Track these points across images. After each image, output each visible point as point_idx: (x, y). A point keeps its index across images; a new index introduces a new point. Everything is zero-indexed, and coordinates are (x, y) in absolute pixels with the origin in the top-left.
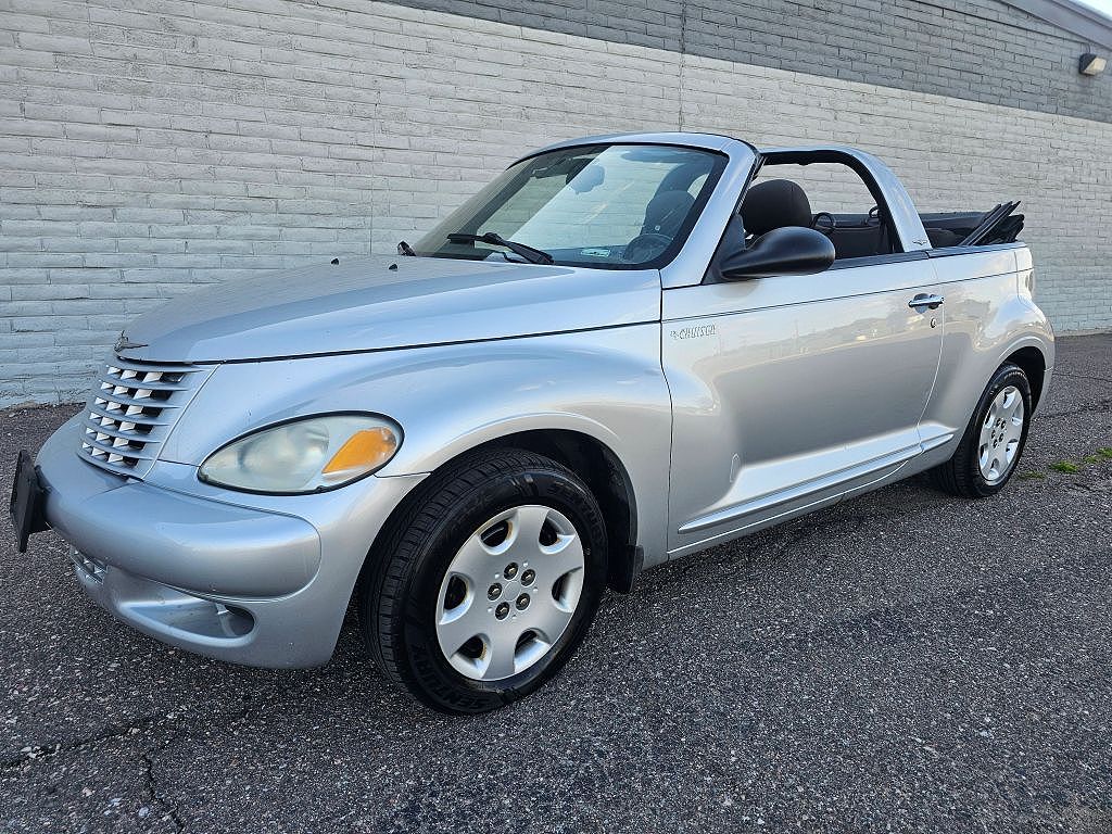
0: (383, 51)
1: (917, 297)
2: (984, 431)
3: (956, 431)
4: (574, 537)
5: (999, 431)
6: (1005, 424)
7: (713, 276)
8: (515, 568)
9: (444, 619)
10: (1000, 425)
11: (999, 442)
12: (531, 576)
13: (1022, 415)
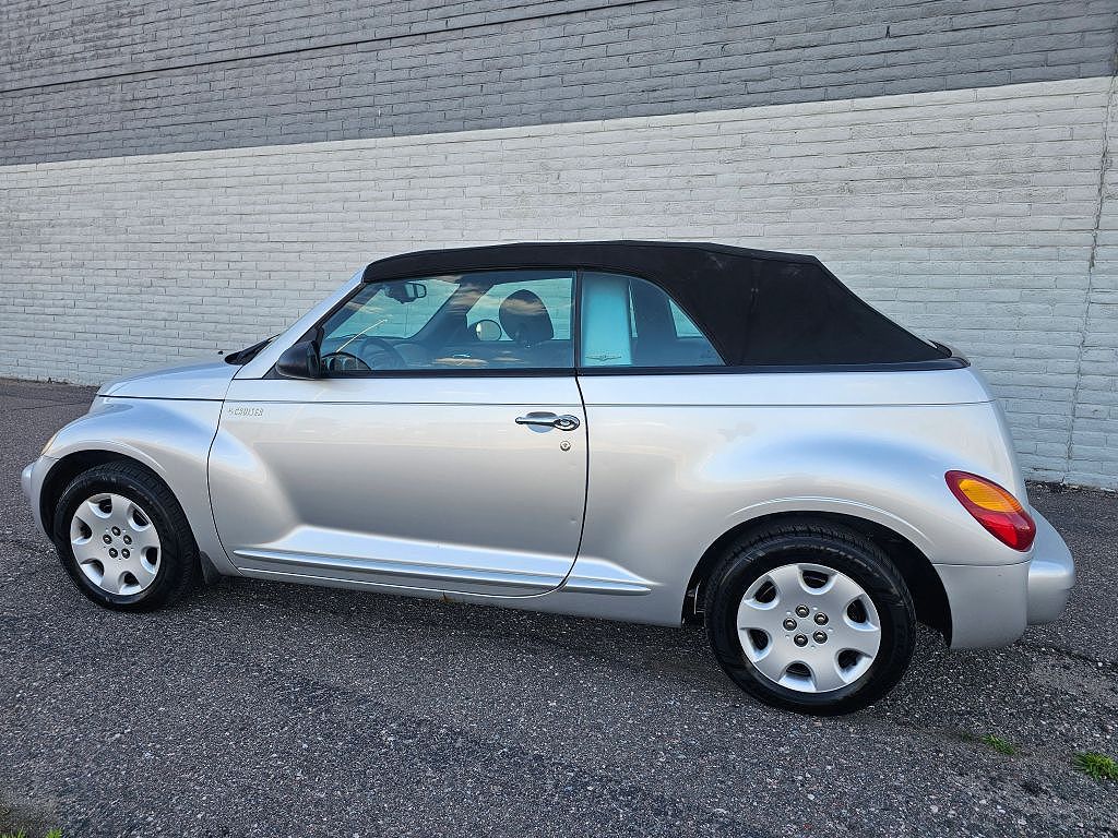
0: (700, 153)
1: (533, 415)
2: (749, 610)
3: (656, 587)
4: (150, 526)
5: (807, 625)
6: (826, 620)
7: (273, 374)
8: (118, 530)
9: (76, 540)
10: (811, 617)
11: (811, 641)
12: (128, 540)
13: (873, 618)
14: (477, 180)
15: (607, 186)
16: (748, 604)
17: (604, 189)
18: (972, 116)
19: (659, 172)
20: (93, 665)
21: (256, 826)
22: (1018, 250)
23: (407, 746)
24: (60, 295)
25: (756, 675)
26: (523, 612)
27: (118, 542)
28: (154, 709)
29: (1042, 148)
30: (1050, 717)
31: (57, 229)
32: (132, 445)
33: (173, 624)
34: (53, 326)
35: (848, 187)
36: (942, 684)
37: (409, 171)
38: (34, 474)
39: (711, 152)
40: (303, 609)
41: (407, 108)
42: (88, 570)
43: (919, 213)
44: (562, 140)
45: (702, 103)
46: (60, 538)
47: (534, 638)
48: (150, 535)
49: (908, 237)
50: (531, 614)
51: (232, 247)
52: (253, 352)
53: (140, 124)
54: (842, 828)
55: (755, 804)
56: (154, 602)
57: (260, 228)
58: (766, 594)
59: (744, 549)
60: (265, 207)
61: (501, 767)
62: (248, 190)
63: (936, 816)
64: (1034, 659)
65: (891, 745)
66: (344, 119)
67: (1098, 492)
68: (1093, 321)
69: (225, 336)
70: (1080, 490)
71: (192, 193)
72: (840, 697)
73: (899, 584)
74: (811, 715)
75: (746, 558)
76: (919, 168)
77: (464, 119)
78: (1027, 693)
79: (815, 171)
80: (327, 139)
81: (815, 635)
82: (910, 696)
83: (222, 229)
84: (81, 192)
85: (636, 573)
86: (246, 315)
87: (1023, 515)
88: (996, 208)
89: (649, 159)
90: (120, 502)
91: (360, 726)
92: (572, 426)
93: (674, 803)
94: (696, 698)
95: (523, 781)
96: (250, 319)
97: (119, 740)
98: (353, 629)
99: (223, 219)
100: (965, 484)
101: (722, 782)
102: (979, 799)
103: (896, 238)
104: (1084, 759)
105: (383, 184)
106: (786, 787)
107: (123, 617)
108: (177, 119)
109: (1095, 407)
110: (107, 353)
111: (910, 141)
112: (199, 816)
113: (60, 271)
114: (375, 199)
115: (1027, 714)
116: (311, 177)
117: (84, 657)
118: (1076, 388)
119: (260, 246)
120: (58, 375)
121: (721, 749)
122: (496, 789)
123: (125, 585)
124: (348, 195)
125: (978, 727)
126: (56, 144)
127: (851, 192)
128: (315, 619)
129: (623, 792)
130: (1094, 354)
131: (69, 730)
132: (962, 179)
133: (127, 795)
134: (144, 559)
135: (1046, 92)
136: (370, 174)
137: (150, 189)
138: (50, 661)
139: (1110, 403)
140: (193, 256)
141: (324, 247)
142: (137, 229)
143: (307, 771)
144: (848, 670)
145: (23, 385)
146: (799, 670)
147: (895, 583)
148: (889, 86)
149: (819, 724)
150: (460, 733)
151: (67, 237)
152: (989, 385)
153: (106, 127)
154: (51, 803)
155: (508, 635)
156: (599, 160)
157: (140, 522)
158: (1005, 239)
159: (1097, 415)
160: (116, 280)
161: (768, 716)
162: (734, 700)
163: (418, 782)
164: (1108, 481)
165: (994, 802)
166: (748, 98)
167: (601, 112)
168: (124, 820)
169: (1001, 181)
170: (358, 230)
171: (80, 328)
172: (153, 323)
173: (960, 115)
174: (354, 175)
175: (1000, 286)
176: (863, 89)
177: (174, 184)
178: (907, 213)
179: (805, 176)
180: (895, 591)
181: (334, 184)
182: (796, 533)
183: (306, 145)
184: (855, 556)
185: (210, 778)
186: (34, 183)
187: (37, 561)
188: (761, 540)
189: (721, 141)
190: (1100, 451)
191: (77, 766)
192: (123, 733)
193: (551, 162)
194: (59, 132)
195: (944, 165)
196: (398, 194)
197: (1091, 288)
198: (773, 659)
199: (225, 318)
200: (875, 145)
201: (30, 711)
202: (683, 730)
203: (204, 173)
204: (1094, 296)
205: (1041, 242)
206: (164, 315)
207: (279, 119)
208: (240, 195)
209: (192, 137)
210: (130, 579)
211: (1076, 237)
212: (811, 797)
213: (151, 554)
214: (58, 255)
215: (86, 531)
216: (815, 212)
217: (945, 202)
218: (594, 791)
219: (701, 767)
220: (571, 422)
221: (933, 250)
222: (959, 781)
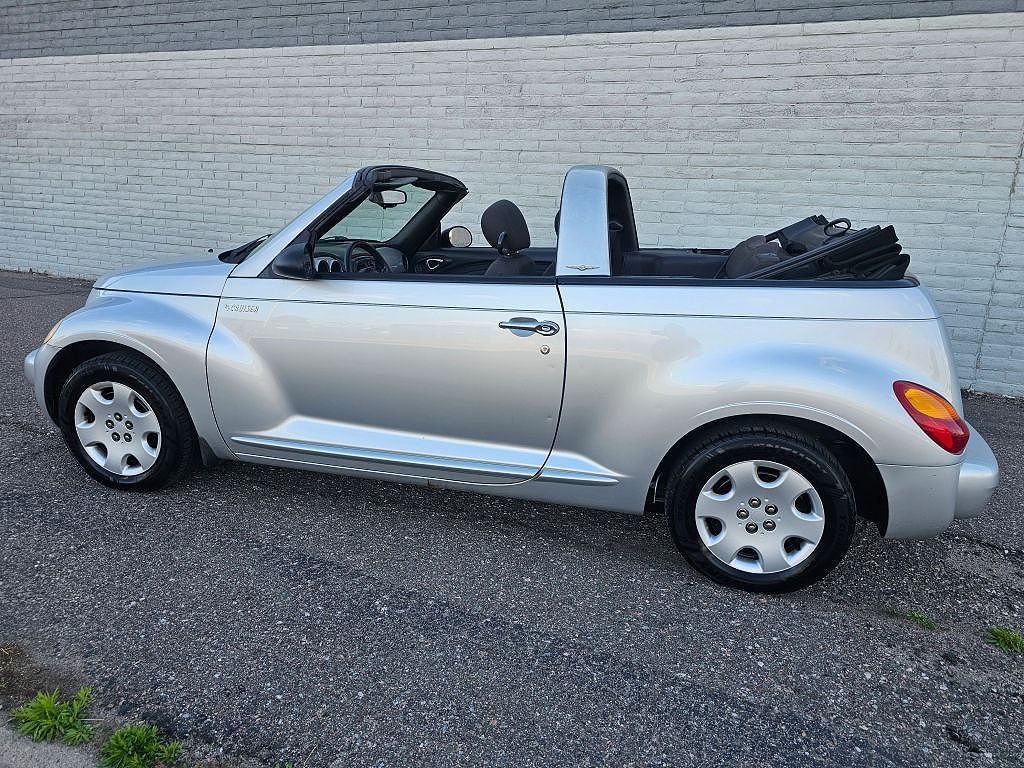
0: (658, 71)
1: (514, 320)
2: (707, 501)
3: (623, 478)
4: (151, 413)
5: (758, 514)
6: (776, 510)
7: (268, 273)
8: (120, 416)
9: (80, 425)
10: (762, 508)
11: (761, 529)
12: (130, 425)
13: (819, 510)
14: (442, 90)
15: (566, 100)
16: (706, 495)
17: (565, 103)
18: (913, 45)
19: (617, 88)
20: (104, 539)
21: (269, 684)
22: (945, 175)
23: (400, 615)
24: (38, 190)
25: (709, 558)
26: (494, 498)
27: (120, 427)
28: (165, 579)
29: (977, 78)
30: (965, 597)
31: (33, 124)
32: (132, 336)
33: (175, 504)
34: (32, 219)
35: (794, 110)
36: (869, 567)
37: (377, 79)
38: (38, 361)
39: (666, 70)
40: (294, 491)
41: (375, 15)
42: (92, 452)
43: (858, 136)
44: (525, 52)
45: (660, 21)
46: (66, 423)
47: (506, 521)
48: (151, 421)
49: (846, 159)
50: (502, 499)
51: (206, 147)
52: (244, 250)
53: (113, 22)
54: (789, 691)
55: (712, 670)
56: (155, 482)
57: (232, 130)
58: (723, 487)
59: (704, 447)
60: (236, 110)
61: (486, 634)
62: (220, 92)
63: (869, 681)
64: (950, 547)
65: (828, 620)
66: (314, 24)
67: (1001, 398)
68: (1009, 243)
69: (199, 234)
70: (984, 396)
71: (165, 93)
72: (783, 578)
73: (843, 480)
74: (757, 593)
75: (708, 454)
76: (860, 94)
77: (431, 29)
78: (945, 576)
79: (764, 92)
80: (297, 44)
81: (765, 523)
82: (843, 577)
83: (196, 129)
84: (56, 89)
85: (605, 466)
86: (219, 214)
87: (959, 422)
88: (929, 134)
89: (609, 75)
90: (121, 390)
91: (356, 597)
92: (552, 332)
93: (641, 668)
94: (654, 577)
95: (505, 647)
96: (224, 219)
97: (135, 607)
98: (341, 510)
99: (196, 119)
100: (910, 393)
101: (681, 650)
102: (906, 668)
103: (835, 160)
104: (996, 635)
105: (351, 91)
106: (738, 655)
107: (126, 495)
108: (149, 19)
109: (1004, 322)
110: (85, 247)
111: (854, 67)
112: (216, 676)
113: (37, 166)
114: (345, 106)
115: (945, 594)
116: (280, 81)
117: (95, 532)
118: (989, 304)
119: (232, 148)
120: (39, 266)
121: (679, 621)
122: (483, 654)
123: (126, 467)
124: (317, 100)
125: (903, 604)
126: (29, 40)
127: (796, 113)
128: (305, 500)
129: (595, 658)
130: (1007, 274)
131: (87, 598)
132: (901, 105)
133: (148, 657)
134: (145, 443)
135: (984, 24)
136: (341, 81)
137: (124, 88)
138: (62, 534)
139: (1018, 319)
140: (166, 155)
141: (295, 151)
142: (112, 127)
143: (310, 636)
144: (793, 554)
145: (6, 275)
146: (749, 554)
147: (840, 478)
148: (838, 13)
149: (764, 600)
150: (447, 605)
151: (44, 133)
152: (935, 302)
153: (80, 25)
154: (79, 663)
155: (482, 517)
156: (560, 74)
157: (141, 409)
158: (936, 164)
159: (1006, 329)
160: (92, 177)
161: (719, 593)
162: (689, 579)
163: (413, 647)
164: (1010, 389)
165: (919, 670)
166: (704, 18)
167: (562, 27)
168: (148, 679)
169: (937, 109)
170: (326, 135)
171: (59, 222)
172: (129, 219)
173: (903, 44)
174: (323, 80)
175: (927, 208)
176: (813, 14)
177: (148, 84)
178: (847, 137)
179: (754, 97)
180: (840, 485)
181: (304, 89)
182: (753, 433)
183: (276, 49)
184: (806, 454)
185: (223, 642)
186: (9, 78)
187: (39, 442)
188: (722, 439)
189: (677, 61)
190: (1006, 362)
191: (98, 630)
192: (138, 601)
193: (515, 75)
194: (32, 27)
195: (884, 91)
196: (366, 100)
197: (1010, 213)
198: (726, 544)
199: (200, 217)
200: (822, 69)
201: (49, 580)
202: (645, 605)
203: (177, 74)
204: (1012, 220)
205: (969, 168)
206: (140, 212)
207: (250, 23)
208: (213, 97)
209: (163, 37)
210: (132, 461)
211: (1000, 164)
212: (761, 664)
213: (152, 439)
214: (35, 151)
215: (89, 416)
216: (762, 132)
217: (881, 126)
218: (569, 657)
219: (663, 637)
220: (552, 328)
221: (869, 172)
222: (888, 652)
